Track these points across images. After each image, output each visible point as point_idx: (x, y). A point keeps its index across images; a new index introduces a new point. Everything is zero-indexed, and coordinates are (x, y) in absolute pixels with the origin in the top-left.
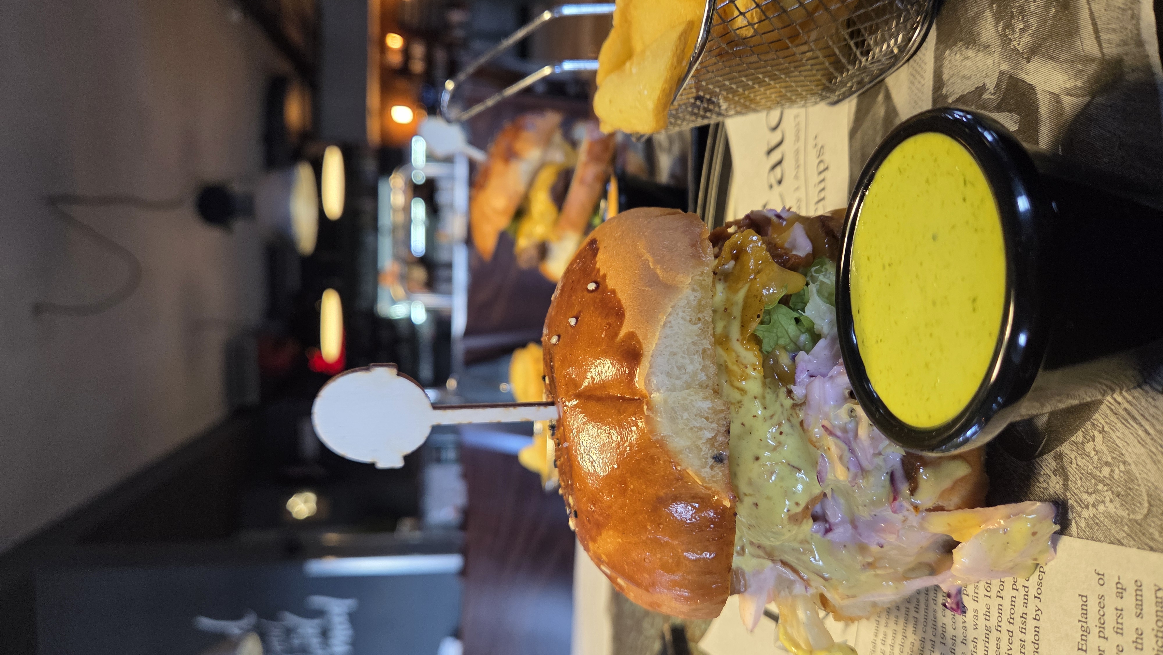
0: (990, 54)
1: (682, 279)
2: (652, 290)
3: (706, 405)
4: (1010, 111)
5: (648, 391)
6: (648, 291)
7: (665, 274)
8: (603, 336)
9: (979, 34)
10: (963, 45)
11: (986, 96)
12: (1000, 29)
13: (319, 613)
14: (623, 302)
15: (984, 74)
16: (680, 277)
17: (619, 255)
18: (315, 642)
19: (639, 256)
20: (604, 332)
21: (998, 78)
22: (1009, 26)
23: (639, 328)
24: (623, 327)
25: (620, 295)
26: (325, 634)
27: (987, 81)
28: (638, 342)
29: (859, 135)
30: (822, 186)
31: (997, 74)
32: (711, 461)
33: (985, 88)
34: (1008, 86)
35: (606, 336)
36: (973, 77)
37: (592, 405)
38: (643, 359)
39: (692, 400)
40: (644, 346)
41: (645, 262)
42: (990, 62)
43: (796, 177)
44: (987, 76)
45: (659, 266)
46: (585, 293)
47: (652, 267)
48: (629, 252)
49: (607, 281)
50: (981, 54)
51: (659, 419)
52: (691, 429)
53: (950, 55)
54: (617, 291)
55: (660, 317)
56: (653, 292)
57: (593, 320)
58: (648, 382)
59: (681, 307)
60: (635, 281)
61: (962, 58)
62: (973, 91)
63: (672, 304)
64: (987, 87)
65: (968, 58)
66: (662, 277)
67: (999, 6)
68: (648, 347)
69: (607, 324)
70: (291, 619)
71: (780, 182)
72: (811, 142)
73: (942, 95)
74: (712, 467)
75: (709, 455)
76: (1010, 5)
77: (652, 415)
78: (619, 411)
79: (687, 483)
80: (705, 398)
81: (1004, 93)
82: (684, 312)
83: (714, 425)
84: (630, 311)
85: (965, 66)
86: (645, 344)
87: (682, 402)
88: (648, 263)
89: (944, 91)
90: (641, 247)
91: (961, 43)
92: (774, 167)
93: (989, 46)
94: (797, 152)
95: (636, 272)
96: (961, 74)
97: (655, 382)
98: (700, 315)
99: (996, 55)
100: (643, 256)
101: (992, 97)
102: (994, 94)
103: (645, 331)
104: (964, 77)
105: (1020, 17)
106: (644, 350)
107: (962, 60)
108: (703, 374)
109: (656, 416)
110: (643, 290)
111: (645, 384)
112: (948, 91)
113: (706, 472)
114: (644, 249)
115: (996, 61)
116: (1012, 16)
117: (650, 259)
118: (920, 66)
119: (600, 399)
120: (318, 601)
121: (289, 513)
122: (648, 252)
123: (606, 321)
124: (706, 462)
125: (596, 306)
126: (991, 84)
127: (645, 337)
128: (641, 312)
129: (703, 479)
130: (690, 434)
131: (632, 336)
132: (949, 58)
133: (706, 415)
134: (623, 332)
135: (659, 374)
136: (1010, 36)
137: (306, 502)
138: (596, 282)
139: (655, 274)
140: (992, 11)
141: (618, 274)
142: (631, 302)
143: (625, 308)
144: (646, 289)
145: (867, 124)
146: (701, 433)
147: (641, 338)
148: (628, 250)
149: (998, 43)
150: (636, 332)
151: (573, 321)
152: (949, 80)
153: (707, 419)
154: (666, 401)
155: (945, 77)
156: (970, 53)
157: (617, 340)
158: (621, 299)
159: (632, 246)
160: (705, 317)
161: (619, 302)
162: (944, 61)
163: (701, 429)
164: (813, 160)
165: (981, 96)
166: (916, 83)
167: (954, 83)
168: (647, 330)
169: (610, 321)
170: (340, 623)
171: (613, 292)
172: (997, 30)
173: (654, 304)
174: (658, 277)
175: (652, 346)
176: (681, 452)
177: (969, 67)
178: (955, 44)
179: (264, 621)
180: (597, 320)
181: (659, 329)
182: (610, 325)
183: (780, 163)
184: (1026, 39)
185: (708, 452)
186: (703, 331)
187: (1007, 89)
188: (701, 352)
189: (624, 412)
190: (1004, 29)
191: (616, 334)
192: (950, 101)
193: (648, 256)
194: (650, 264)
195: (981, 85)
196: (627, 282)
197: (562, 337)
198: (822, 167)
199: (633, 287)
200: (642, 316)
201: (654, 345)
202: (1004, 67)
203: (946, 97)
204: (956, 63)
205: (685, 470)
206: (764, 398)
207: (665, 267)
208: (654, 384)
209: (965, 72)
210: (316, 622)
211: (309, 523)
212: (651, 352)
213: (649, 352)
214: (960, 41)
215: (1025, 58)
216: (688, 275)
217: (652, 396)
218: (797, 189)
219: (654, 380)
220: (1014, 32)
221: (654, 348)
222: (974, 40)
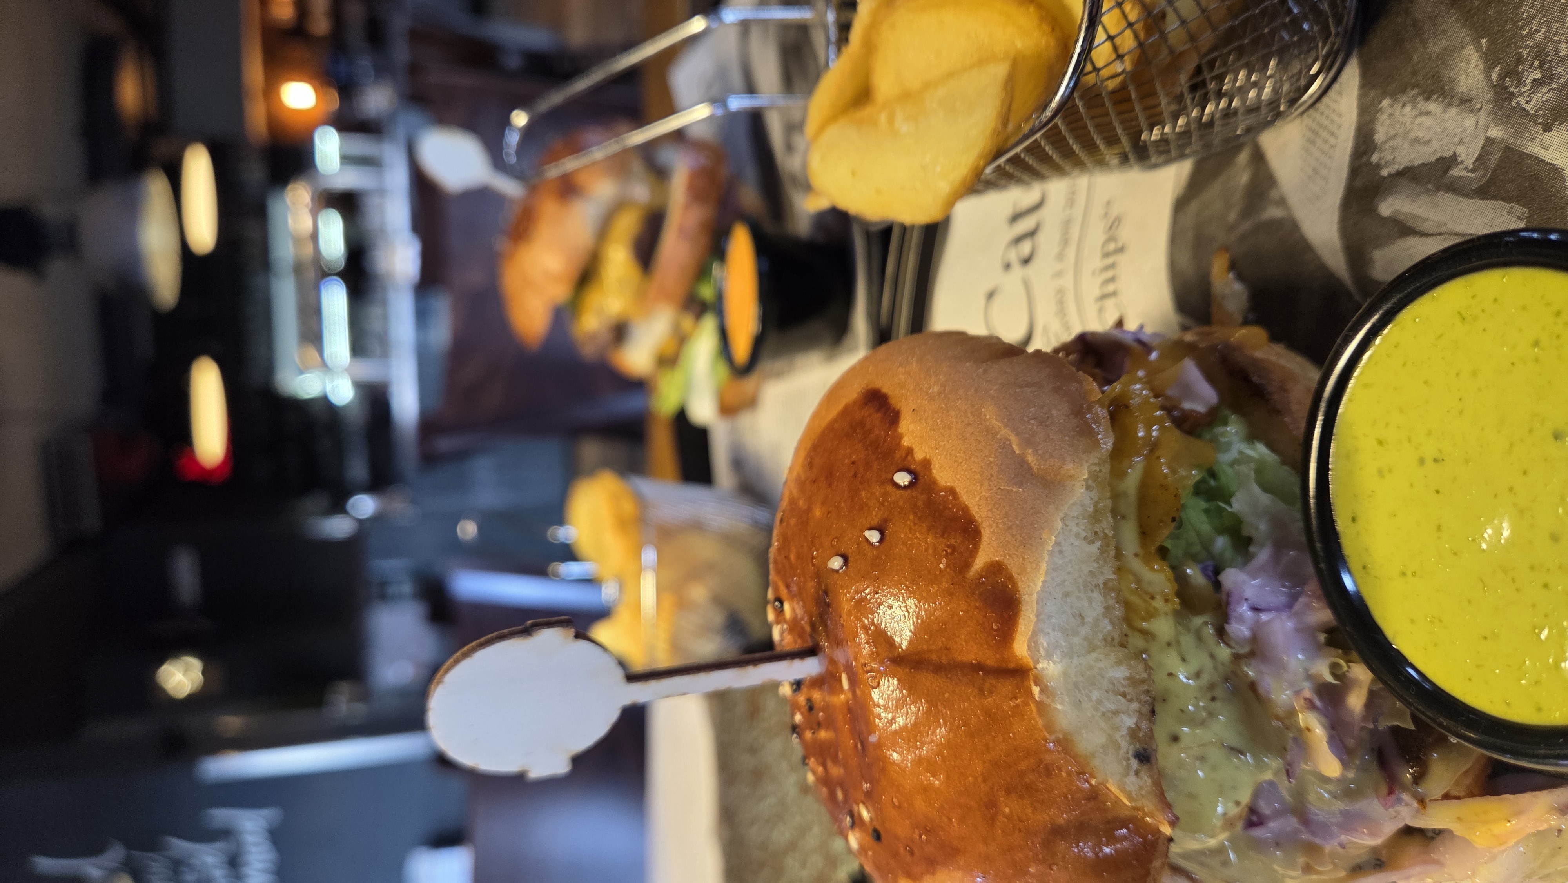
0: (1471, 111)
1: (1072, 472)
2: (1024, 491)
3: (1120, 673)
4: (1508, 199)
5: (1032, 658)
6: (1017, 492)
7: (1042, 463)
8: (942, 566)
9: (1452, 81)
10: (1420, 94)
11: (1456, 172)
12: (1494, 76)
13: (225, 834)
14: (974, 510)
15: (1456, 140)
16: (1069, 467)
17: (950, 428)
18: (219, 874)
19: (990, 432)
20: (944, 560)
21: (1482, 148)
22: (1512, 73)
23: (1010, 555)
24: (980, 554)
25: (965, 498)
26: (234, 863)
27: (1461, 151)
28: (1010, 578)
29: (1194, 206)
30: (1109, 274)
31: (1481, 141)
32: (1134, 763)
33: (1456, 159)
34: (1501, 160)
35: (947, 566)
36: (1434, 142)
37: (927, 680)
38: (1023, 609)
39: (1101, 669)
40: (1020, 584)
41: (1005, 443)
42: (1469, 122)
43: (1060, 257)
44: (1461, 142)
45: (1030, 451)
46: (890, 488)
47: (1017, 452)
48: (969, 424)
49: (934, 471)
50: (1453, 111)
51: (1059, 707)
52: (1104, 714)
53: (1391, 106)
54: (958, 490)
55: (1044, 536)
56: (1026, 494)
57: (916, 538)
58: (1033, 645)
59: (1073, 517)
60: (992, 475)
61: (1415, 113)
62: (1432, 163)
63: (1061, 515)
64: (1459, 159)
65: (1428, 113)
66: (1038, 469)
67: (1491, 42)
68: (1029, 586)
69: (948, 546)
70: (179, 846)
71: (1026, 261)
72: (1097, 210)
73: (1371, 164)
74: (1137, 773)
75: (1131, 753)
76: (1515, 43)
77: (1048, 701)
78: (981, 690)
79: (1104, 803)
80: (1119, 663)
81: (1494, 171)
82: (1077, 525)
83: (1135, 706)
84: (990, 526)
85: (1420, 125)
86: (1023, 581)
87: (1088, 673)
88: (1010, 445)
89: (1375, 158)
90: (990, 414)
91: (1416, 91)
92: (1018, 240)
93: (1470, 100)
94: (1067, 224)
95: (991, 459)
96: (1412, 135)
97: (1045, 644)
98: (1097, 528)
99: (1482, 114)
100: (997, 433)
101: (1470, 174)
102: (1473, 171)
103: (1021, 559)
104: (1417, 140)
105: (1537, 63)
106: (1021, 592)
107: (1416, 116)
108: (1107, 621)
109: (1053, 701)
110: (1008, 491)
111: (1029, 647)
112: (1380, 159)
113: (1132, 781)
114: (996, 420)
115: (1481, 123)
116: (1520, 60)
117: (1013, 438)
118: (1328, 117)
119: (939, 669)
120: (221, 815)
121: (162, 691)
122: (1006, 426)
123: (944, 540)
124: (1128, 766)
125: (919, 514)
126: (1468, 154)
127: (1023, 570)
128: (1010, 528)
129: (1130, 797)
130: (1103, 724)
131: (996, 569)
132: (1390, 111)
133: (1122, 690)
134: (980, 562)
135: (1050, 631)
136: (1512, 89)
137: (186, 671)
138: (910, 471)
139: (1022, 462)
140: (1478, 48)
141: (955, 461)
142: (991, 510)
143: (980, 520)
144: (1014, 490)
145: (1213, 192)
146: (1117, 720)
147: (1014, 571)
148: (966, 421)
149: (1489, 96)
150: (1006, 562)
151: (874, 536)
152: (1386, 142)
153: (1124, 695)
154: (1065, 674)
155: (1380, 136)
156: (1433, 106)
157: (971, 574)
158: (970, 505)
159: (972, 413)
160: (1104, 529)
161: (966, 509)
162: (1379, 114)
163: (1116, 713)
164: (1096, 235)
165: (1446, 171)
166: (1319, 142)
167: (1394, 149)
168: (1024, 559)
169: (953, 541)
170: (256, 844)
171: (952, 491)
172: (1489, 78)
173: (1032, 515)
174: (1030, 468)
175: (1036, 585)
176: (1093, 755)
177: (1429, 128)
178: (1403, 91)
179: (136, 854)
180: (926, 538)
181: (1046, 557)
182: (954, 548)
183: (1032, 234)
184: (1543, 95)
185: (1126, 747)
186: (1103, 550)
187: (1498, 167)
188: (1101, 586)
189: (991, 693)
190: (1502, 78)
191: (967, 565)
192: (1384, 173)
193: (1005, 432)
194: (1015, 447)
195: (1447, 154)
196: (978, 476)
197: (851, 559)
198: (1112, 246)
199: (990, 485)
200: (1013, 535)
201: (1040, 584)
202: (1495, 132)
203: (1378, 166)
204: (1405, 119)
205: (1102, 784)
206: (1178, 643)
207: (1040, 452)
208: (1043, 647)
209: (1420, 134)
210: (219, 845)
211: (193, 701)
212: (1035, 596)
213: (1031, 595)
214: (1413, 88)
215: (1540, 124)
216: (1081, 465)
217: (1040, 666)
218: (1059, 274)
219: (1043, 641)
220: (1520, 83)
221: (1039, 588)
222: (1443, 88)
